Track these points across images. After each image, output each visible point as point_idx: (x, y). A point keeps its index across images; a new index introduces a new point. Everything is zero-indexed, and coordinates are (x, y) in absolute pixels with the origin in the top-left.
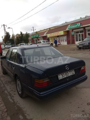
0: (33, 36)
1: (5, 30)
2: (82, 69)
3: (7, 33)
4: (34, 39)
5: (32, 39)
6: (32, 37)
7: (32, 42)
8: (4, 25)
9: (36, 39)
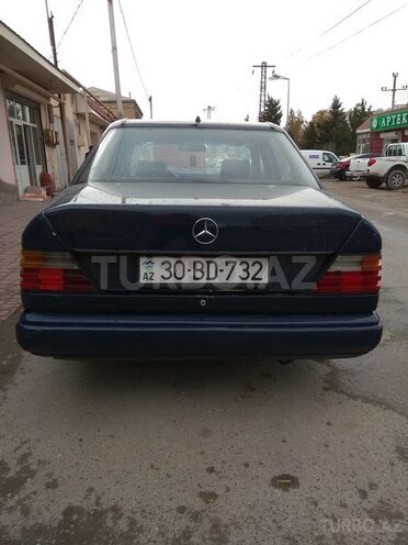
0: (379, 120)
1: (263, 88)
2: (333, 268)
3: (271, 101)
4: (382, 136)
5: (375, 134)
6: (375, 126)
7: (371, 148)
8: (264, 66)
9: (392, 135)
